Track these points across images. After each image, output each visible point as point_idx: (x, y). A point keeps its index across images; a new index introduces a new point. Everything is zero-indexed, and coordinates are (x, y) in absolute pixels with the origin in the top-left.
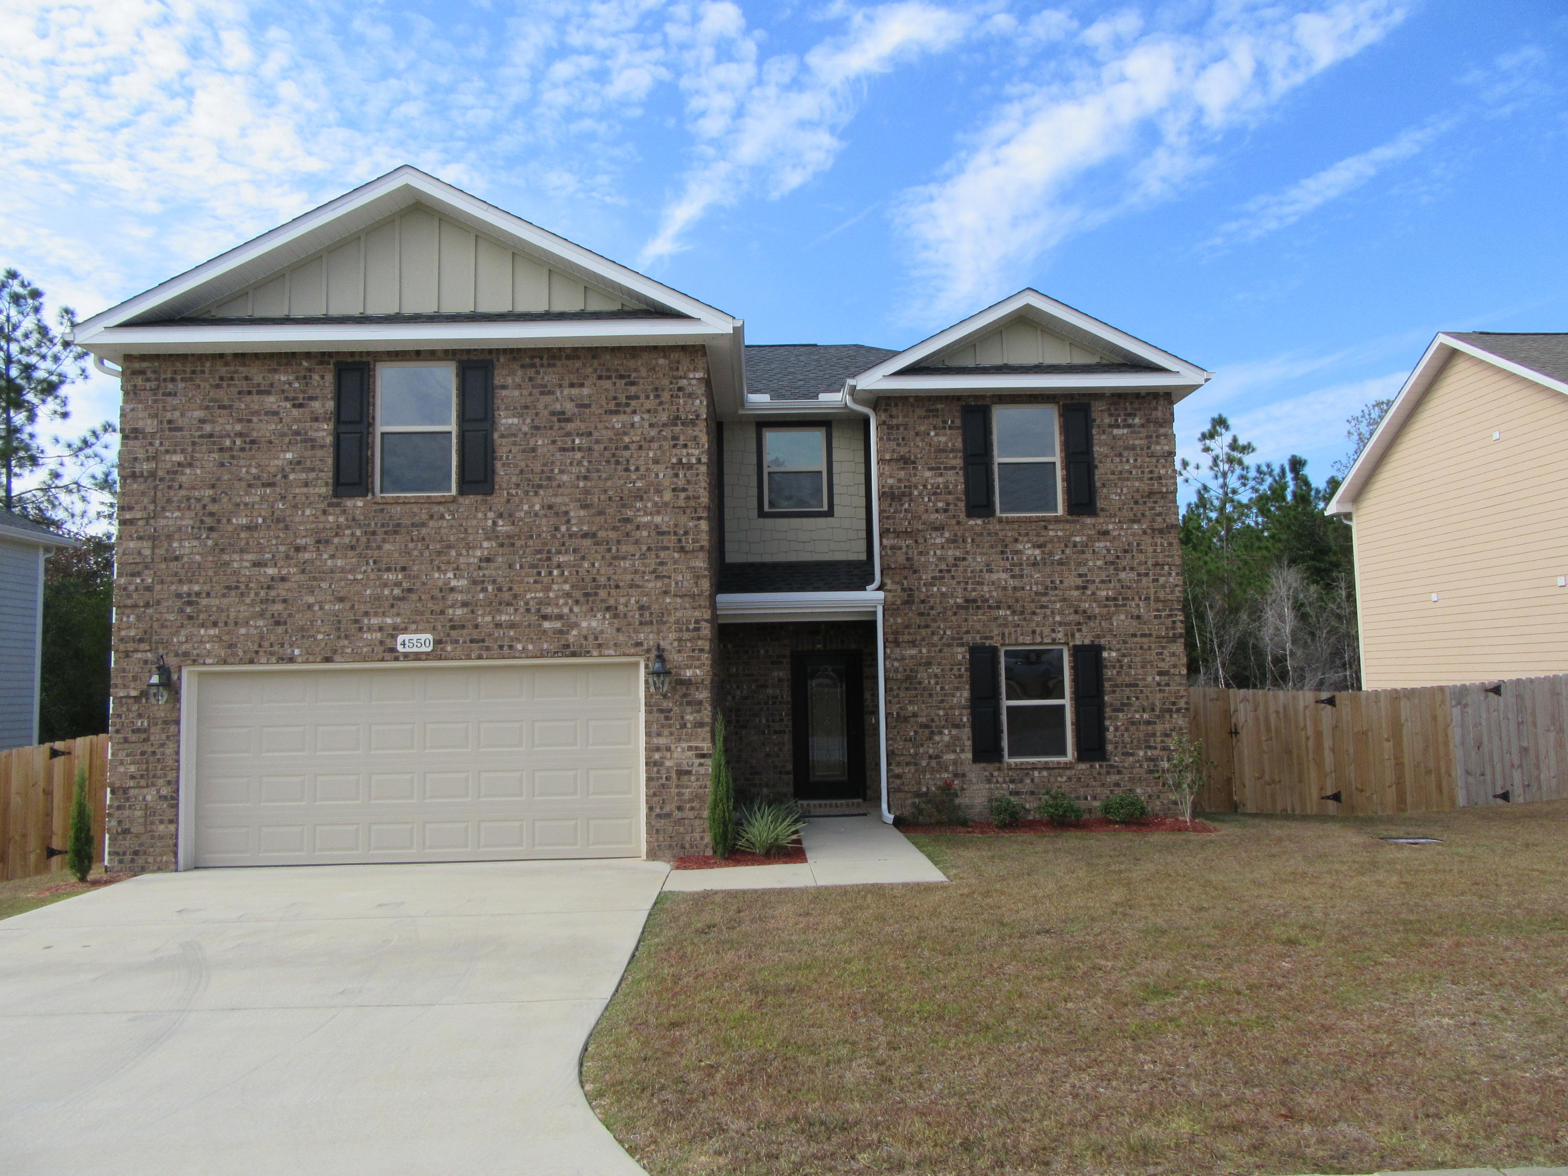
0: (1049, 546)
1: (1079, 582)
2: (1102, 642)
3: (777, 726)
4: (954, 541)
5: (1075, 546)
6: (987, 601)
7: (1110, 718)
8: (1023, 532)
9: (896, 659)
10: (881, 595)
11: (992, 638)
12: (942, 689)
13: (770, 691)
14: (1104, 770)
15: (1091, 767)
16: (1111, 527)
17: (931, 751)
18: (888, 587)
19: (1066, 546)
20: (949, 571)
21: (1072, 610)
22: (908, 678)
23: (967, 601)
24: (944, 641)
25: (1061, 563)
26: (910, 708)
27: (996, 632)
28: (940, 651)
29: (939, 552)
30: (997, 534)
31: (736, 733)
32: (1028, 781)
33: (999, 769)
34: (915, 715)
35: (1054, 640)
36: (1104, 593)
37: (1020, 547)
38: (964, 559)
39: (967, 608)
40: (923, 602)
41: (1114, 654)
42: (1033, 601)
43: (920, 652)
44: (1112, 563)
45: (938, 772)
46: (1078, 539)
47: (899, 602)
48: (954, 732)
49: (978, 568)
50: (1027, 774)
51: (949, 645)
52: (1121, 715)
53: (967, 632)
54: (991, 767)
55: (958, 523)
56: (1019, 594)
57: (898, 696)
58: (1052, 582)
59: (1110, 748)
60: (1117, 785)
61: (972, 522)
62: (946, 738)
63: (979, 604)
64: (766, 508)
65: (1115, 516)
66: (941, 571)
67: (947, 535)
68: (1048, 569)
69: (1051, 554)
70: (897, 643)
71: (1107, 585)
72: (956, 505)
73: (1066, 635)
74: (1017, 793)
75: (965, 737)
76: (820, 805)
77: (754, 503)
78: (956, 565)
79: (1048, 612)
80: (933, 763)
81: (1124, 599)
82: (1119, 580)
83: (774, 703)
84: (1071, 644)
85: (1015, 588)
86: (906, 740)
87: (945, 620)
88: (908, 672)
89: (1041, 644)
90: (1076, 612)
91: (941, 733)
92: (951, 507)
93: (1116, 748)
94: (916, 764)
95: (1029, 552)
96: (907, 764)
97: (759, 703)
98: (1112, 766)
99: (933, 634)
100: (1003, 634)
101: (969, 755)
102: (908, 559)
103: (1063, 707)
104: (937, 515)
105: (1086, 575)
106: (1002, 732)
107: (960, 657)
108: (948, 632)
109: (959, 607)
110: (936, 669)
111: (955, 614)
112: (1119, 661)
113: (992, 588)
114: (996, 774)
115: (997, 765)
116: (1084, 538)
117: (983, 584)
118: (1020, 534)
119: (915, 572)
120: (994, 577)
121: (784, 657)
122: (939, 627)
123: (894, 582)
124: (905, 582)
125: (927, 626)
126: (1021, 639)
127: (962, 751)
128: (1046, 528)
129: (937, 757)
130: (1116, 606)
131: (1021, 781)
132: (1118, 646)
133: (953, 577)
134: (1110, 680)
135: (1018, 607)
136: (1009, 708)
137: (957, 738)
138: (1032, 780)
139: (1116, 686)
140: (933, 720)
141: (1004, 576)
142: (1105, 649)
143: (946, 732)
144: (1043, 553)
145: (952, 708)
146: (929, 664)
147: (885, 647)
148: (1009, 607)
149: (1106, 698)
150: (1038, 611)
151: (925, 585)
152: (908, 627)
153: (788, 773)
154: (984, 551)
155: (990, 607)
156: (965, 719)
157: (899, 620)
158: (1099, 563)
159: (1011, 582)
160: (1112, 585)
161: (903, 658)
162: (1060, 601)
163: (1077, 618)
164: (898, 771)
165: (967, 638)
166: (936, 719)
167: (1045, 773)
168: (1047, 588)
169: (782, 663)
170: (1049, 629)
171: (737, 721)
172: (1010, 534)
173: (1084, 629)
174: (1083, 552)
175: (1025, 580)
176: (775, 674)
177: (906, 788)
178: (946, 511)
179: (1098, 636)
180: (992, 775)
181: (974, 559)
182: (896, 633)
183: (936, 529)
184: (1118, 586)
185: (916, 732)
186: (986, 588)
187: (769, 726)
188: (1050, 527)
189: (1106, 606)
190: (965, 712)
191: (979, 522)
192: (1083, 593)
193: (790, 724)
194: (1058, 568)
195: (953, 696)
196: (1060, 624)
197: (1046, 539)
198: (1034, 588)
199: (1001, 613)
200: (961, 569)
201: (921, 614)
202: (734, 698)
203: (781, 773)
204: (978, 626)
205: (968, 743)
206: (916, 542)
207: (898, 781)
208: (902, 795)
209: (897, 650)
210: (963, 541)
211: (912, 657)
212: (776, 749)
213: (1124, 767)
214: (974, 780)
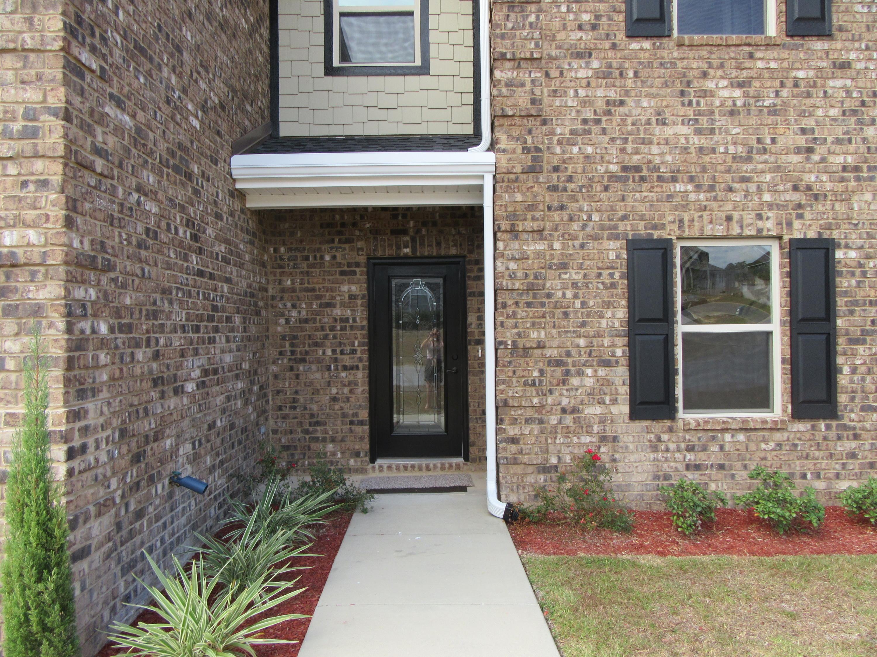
0: (756, 84)
1: (802, 141)
2: (835, 235)
3: (347, 360)
4: (606, 75)
5: (796, 85)
6: (657, 169)
7: (844, 353)
8: (716, 63)
9: (513, 259)
10: (491, 157)
11: (663, 227)
12: (584, 304)
13: (337, 312)
14: (832, 434)
15: (813, 427)
16: (853, 56)
17: (565, 402)
18: (502, 145)
19: (782, 85)
20: (598, 122)
21: (789, 185)
22: (530, 288)
23: (625, 168)
24: (589, 230)
25: (773, 111)
26: (534, 335)
27: (670, 218)
28: (582, 246)
29: (582, 92)
30: (673, 64)
31: (292, 369)
32: (715, 448)
33: (671, 430)
34: (541, 346)
35: (760, 231)
36: (840, 159)
37: (710, 85)
38: (622, 103)
39: (625, 180)
40: (556, 169)
41: (852, 254)
42: (728, 171)
43: (551, 247)
44: (854, 112)
45: (575, 433)
46: (801, 74)
47: (518, 169)
48: (602, 372)
49: (643, 119)
50: (714, 438)
51: (596, 238)
52: (861, 349)
53: (625, 218)
54: (657, 426)
55: (614, 46)
56: (707, 159)
57: (514, 314)
58: (759, 141)
59: (842, 399)
60: (853, 456)
61: (635, 45)
62: (589, 382)
63: (644, 173)
64: (336, 62)
65: (860, 40)
66: (585, 121)
67: (595, 64)
68: (753, 121)
69: (758, 97)
70: (514, 233)
71: (844, 148)
72: (610, 19)
73: (780, 224)
74: (697, 467)
75: (618, 381)
76: (406, 468)
77: (319, 54)
78: (608, 113)
79: (753, 188)
80: (569, 420)
81: (870, 169)
82: (864, 140)
83: (343, 329)
84: (786, 238)
85: (701, 150)
86: (526, 384)
87: (591, 198)
88: (531, 279)
89: (740, 237)
90: (795, 188)
91: (580, 374)
92: (604, 20)
93: (853, 399)
94: (541, 422)
95: (725, 93)
96: (528, 421)
97: (323, 329)
98: (845, 428)
99: (571, 219)
100: (681, 221)
101: (625, 409)
102: (533, 102)
103: (768, 334)
104: (580, 34)
105: (813, 131)
106: (676, 372)
107: (612, 256)
108: (595, 217)
109: (612, 177)
110: (575, 275)
111: (606, 188)
112: (860, 265)
113: (666, 149)
114: (665, 437)
115: (668, 423)
116: (811, 73)
117: (651, 143)
118: (710, 66)
119: (544, 122)
120: (669, 131)
121: (357, 265)
122: (581, 210)
123: (511, 138)
124: (529, 138)
125: (562, 208)
126: (708, 230)
127: (614, 401)
128: (751, 56)
129: (574, 410)
130: (858, 179)
131: (705, 449)
132: (859, 243)
133: (604, 131)
134: (846, 293)
135: (706, 179)
136: (686, 336)
137: (606, 382)
138: (722, 448)
139: (856, 303)
140: (568, 354)
141: (684, 130)
142: (839, 246)
143: (589, 371)
144: (746, 95)
145: (598, 335)
146: (564, 266)
147: (496, 239)
148: (691, 179)
149: (839, 322)
150: (736, 185)
151: (559, 143)
152: (532, 207)
153: (361, 423)
154: (654, 90)
155: (660, 179)
156: (619, 352)
157: (519, 197)
158: (834, 112)
159: (696, 140)
160: (851, 148)
161: (524, 258)
162: (770, 171)
163: (796, 197)
164: (512, 431)
165: (625, 227)
166: (574, 351)
167: (741, 437)
168: (750, 151)
169: (354, 273)
170: (753, 215)
171: (293, 353)
172: (695, 65)
173: (807, 215)
174: (809, 95)
175: (717, 137)
176: (345, 288)
177: (526, 459)
178: (594, 27)
179: (829, 227)
180: (659, 439)
181: (638, 103)
182: (513, 217)
183: (579, 56)
184: (863, 148)
185: (542, 372)
186: (655, 149)
187: (336, 360)
188: (758, 55)
189: (842, 180)
190: (621, 341)
191: (647, 44)
192: (808, 159)
193: (365, 357)
194: (769, 120)
195: (601, 317)
196: (770, 206)
197: (753, 73)
198: (732, 150)
199: (679, 187)
200: (616, 119)
201: (554, 189)
202: (287, 321)
203: (352, 423)
204: (641, 208)
205: (624, 390)
206: (547, 75)
207: (513, 448)
208: (519, 469)
209: (515, 245)
210: (621, 74)
211: (538, 255)
212: (346, 390)
213: (863, 429)
214: (631, 447)
